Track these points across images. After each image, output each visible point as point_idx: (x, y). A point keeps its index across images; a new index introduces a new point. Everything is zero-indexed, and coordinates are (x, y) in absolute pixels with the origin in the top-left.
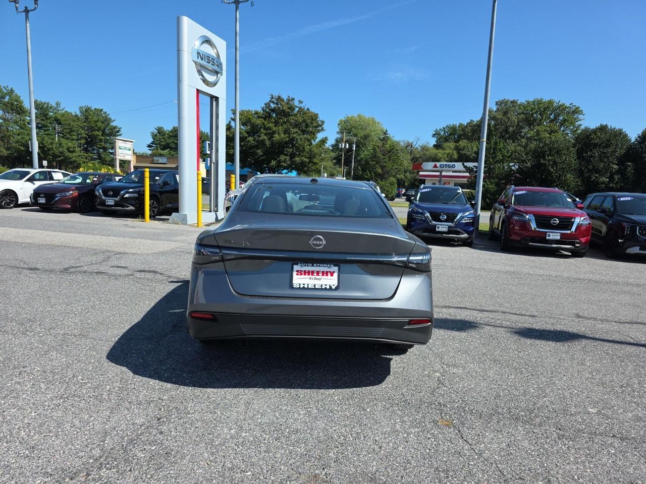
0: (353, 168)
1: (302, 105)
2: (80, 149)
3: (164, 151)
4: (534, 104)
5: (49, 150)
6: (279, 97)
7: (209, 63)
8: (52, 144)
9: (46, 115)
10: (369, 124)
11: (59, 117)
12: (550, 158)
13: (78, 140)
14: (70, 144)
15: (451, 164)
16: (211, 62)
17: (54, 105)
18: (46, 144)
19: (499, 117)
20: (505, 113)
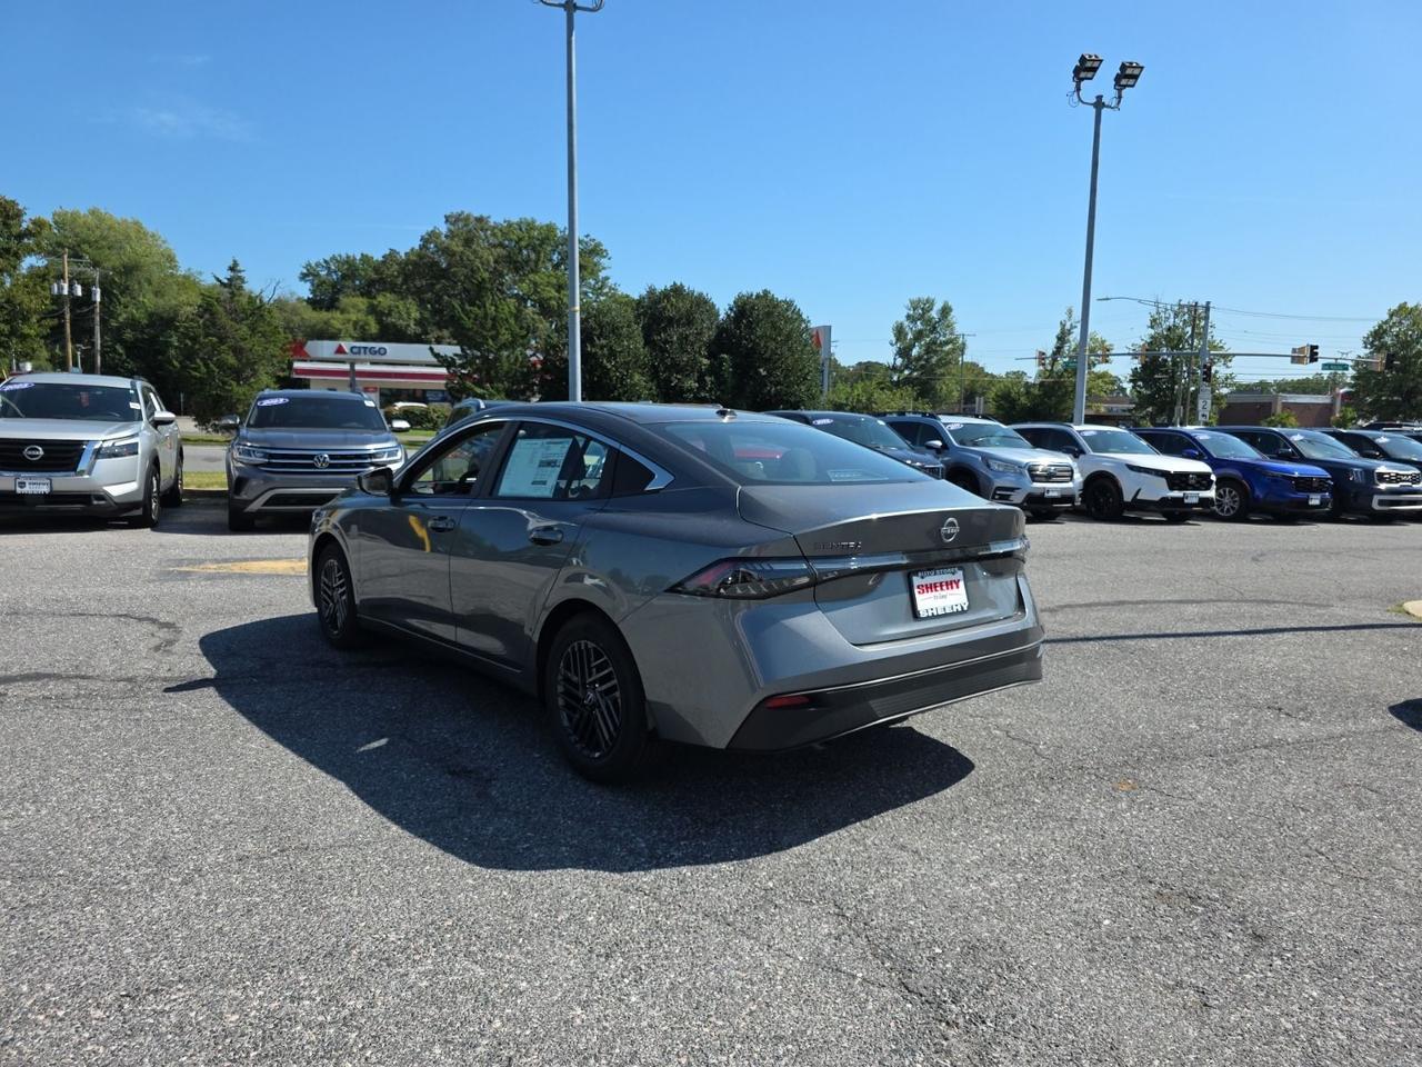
0: (99, 347)
4: (521, 229)
10: (128, 237)
12: (603, 342)
15: (377, 345)
19: (455, 249)
20: (468, 242)
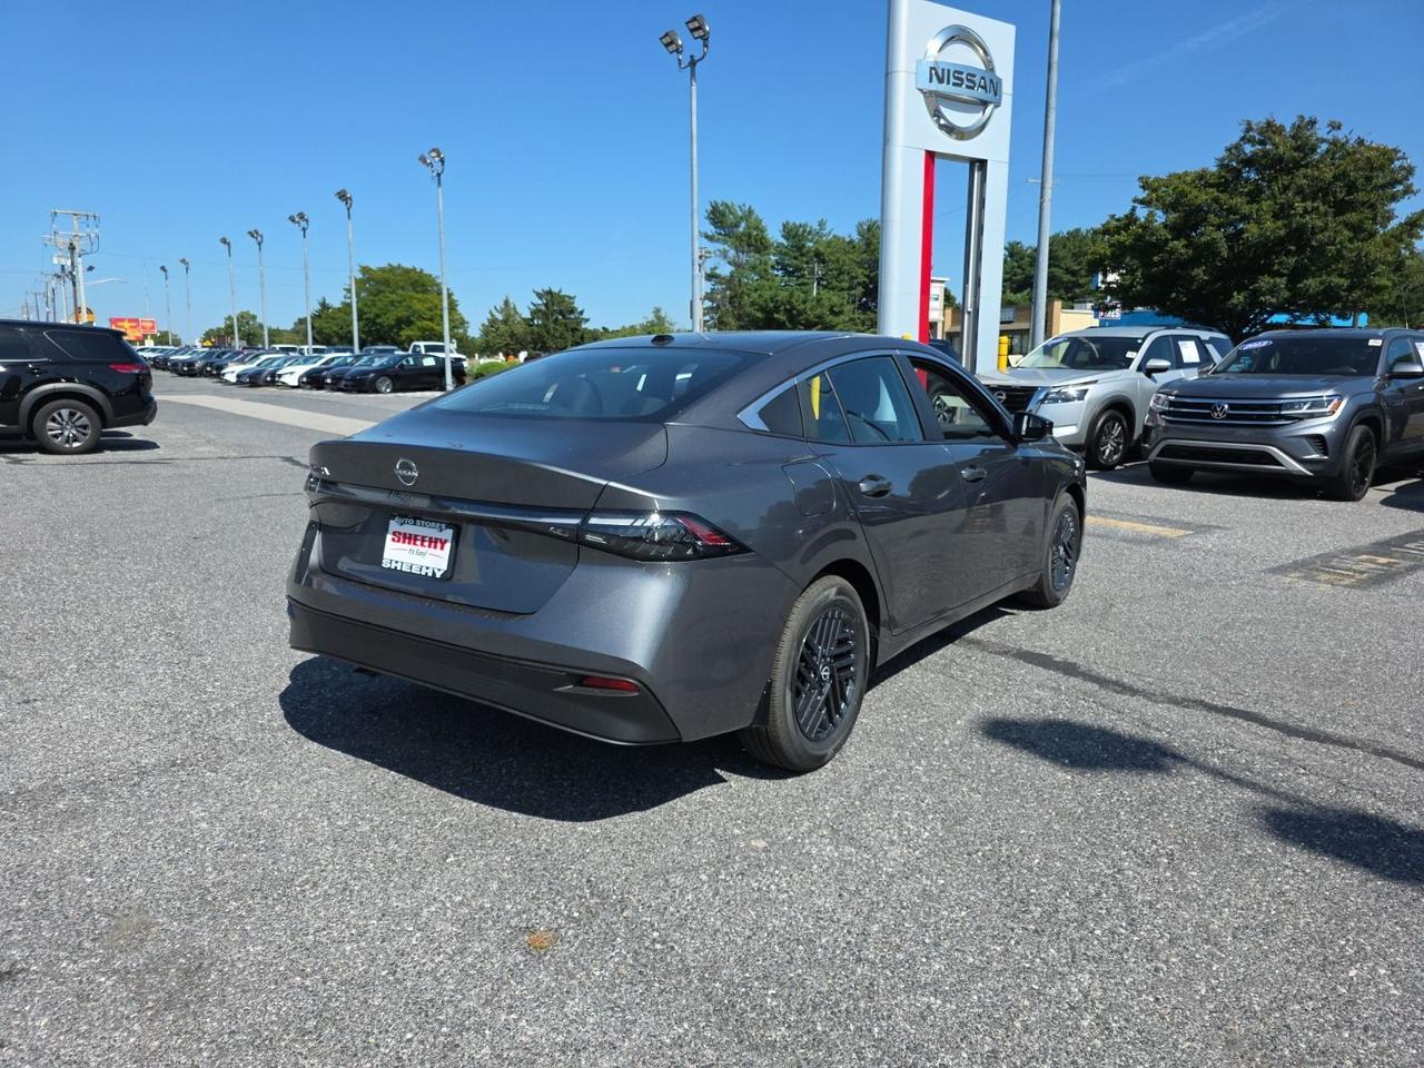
1: (1340, 135)
2: (853, 306)
3: (1019, 295)
5: (800, 313)
6: (1269, 124)
7: (960, 85)
8: (804, 302)
9: (800, 248)
11: (822, 249)
13: (850, 288)
14: (835, 299)
16: (966, 83)
17: (816, 227)
18: (796, 304)
